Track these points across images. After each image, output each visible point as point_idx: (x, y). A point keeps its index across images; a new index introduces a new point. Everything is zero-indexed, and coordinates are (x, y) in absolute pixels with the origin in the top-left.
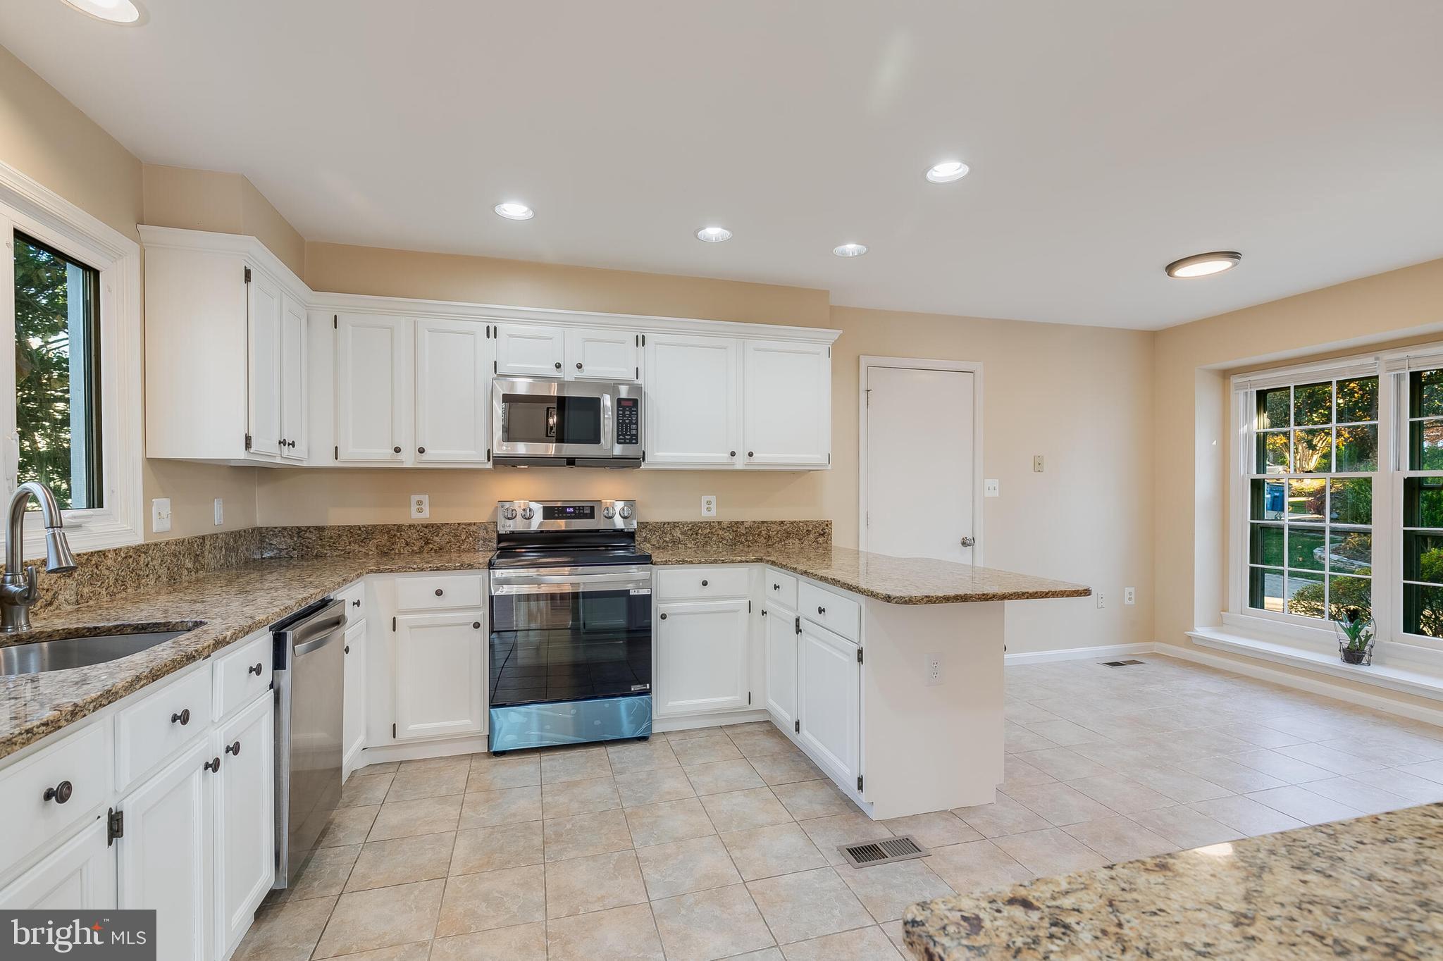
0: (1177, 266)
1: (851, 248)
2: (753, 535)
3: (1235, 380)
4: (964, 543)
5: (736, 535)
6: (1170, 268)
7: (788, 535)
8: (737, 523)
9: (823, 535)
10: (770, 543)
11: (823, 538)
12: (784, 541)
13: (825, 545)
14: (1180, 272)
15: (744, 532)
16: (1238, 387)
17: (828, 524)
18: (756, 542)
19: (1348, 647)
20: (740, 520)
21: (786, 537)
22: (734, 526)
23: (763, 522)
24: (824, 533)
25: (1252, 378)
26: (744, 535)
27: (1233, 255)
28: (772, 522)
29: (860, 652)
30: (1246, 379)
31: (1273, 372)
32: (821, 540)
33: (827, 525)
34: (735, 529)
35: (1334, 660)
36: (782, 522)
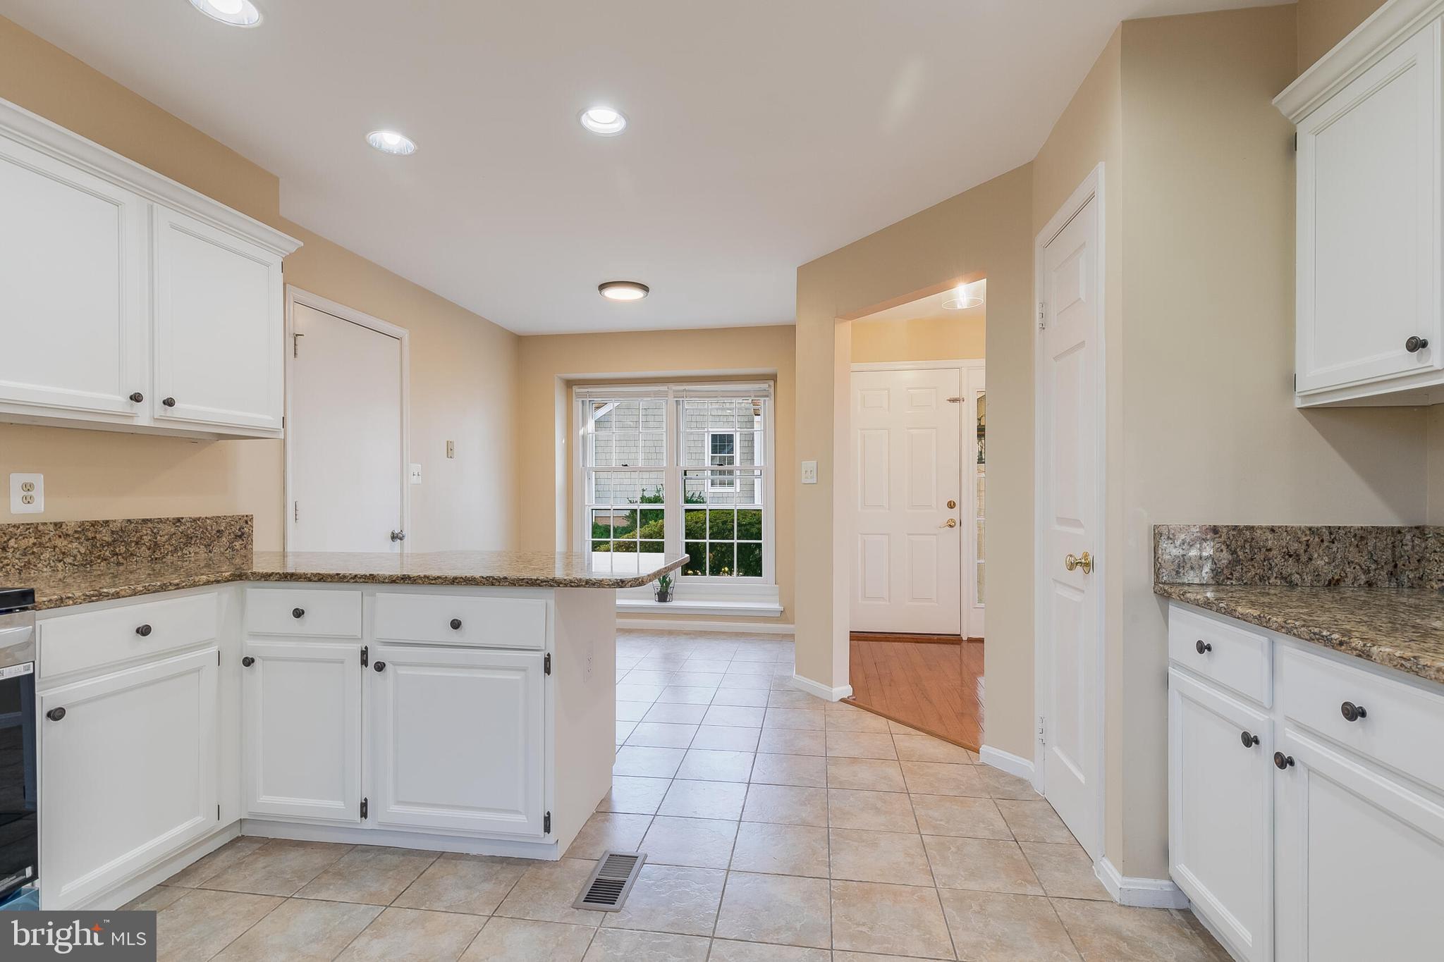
0: (610, 286)
1: (391, 140)
2: (127, 544)
3: (576, 389)
4: (394, 537)
5: (94, 546)
6: (603, 287)
7: (189, 539)
8: (94, 524)
9: (240, 537)
10: (158, 555)
11: (241, 542)
12: (182, 549)
13: (243, 552)
14: (611, 293)
15: (109, 539)
16: (579, 396)
17: (248, 520)
18: (132, 554)
19: (660, 591)
20: (100, 517)
21: (186, 545)
22: (88, 531)
23: (145, 521)
24: (243, 534)
25: (590, 390)
26: (109, 544)
27: (645, 288)
28: (160, 521)
29: (547, 660)
30: (586, 390)
31: (603, 387)
32: (237, 544)
33: (247, 522)
34: (90, 535)
35: (653, 602)
36: (179, 520)
